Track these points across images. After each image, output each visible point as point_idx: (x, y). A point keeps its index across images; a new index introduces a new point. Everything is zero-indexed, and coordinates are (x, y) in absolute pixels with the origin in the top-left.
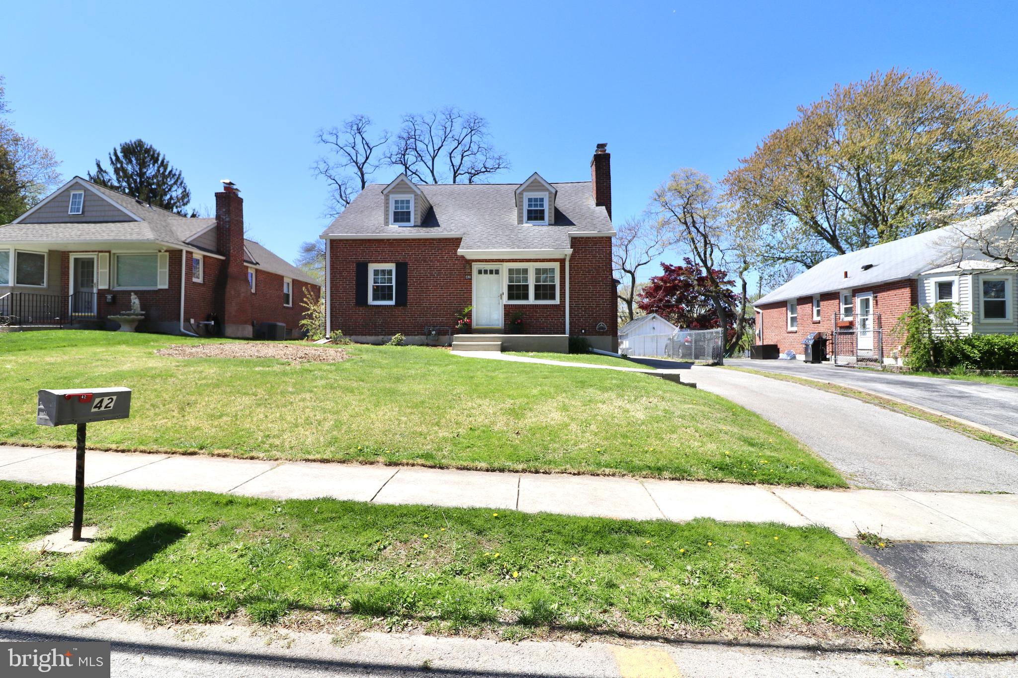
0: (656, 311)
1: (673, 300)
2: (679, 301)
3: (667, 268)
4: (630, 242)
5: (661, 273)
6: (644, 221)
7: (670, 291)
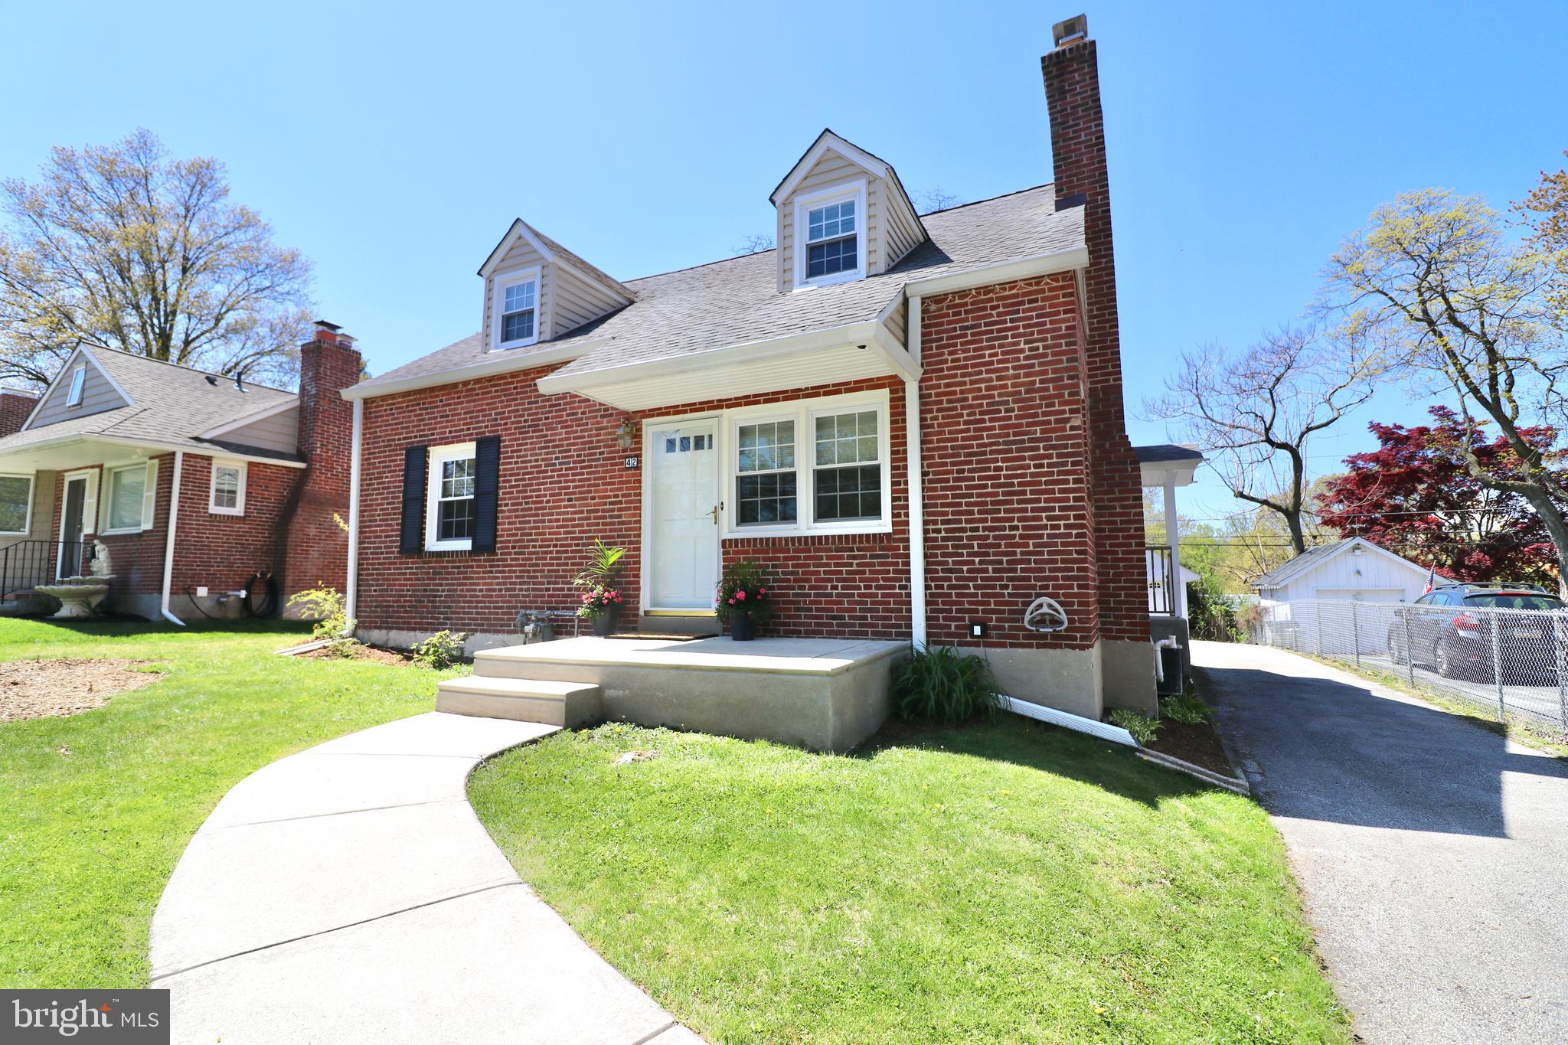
0: (1364, 531)
1: (1411, 503)
2: (1429, 503)
3: (1387, 435)
4: (1278, 380)
5: (1373, 445)
6: (1312, 328)
7: (1406, 482)
